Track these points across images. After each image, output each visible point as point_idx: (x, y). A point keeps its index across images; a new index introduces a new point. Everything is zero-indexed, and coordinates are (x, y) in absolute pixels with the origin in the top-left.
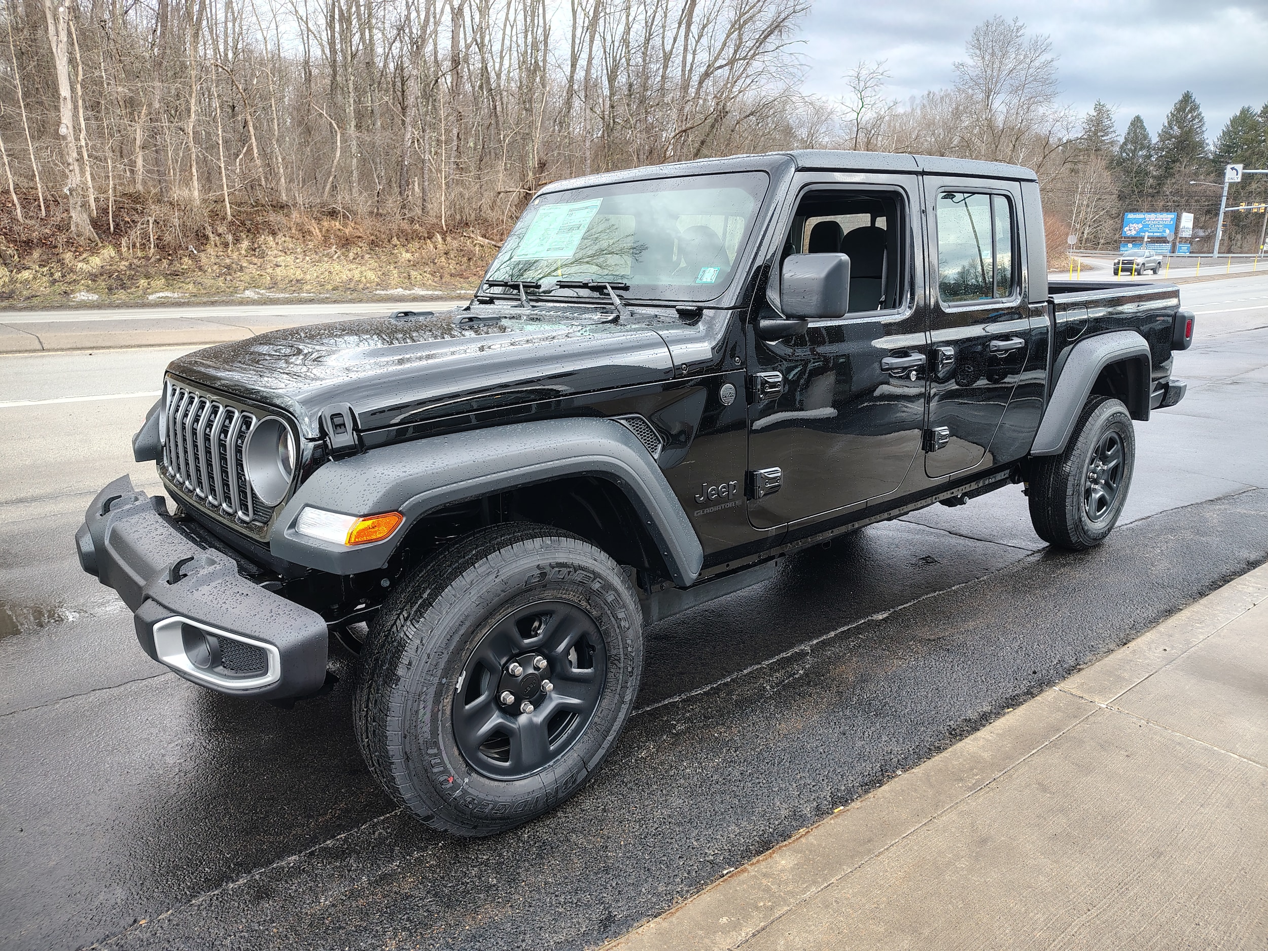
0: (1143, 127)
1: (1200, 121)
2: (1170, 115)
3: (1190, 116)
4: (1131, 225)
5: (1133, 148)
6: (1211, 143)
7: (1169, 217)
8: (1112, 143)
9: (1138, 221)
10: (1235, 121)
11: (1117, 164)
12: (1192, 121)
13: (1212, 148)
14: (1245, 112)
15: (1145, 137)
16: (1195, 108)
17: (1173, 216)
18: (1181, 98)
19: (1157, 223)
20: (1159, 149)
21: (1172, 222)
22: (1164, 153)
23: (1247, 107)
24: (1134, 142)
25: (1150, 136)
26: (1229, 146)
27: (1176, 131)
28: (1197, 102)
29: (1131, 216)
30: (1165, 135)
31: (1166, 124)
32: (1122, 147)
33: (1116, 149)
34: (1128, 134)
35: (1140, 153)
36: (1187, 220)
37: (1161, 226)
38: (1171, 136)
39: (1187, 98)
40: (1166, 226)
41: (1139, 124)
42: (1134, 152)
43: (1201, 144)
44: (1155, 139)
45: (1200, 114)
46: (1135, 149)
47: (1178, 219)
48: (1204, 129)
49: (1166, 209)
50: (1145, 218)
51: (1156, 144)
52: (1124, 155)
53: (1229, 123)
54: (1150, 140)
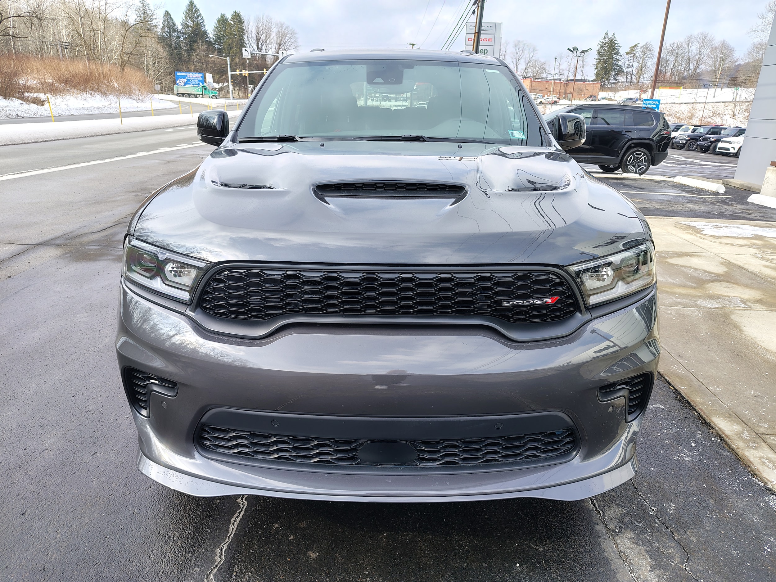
0: (171, 18)
1: (202, 19)
2: (185, 13)
3: (195, 15)
4: (180, 80)
5: (169, 31)
6: (210, 33)
7: (199, 76)
8: (156, 26)
9: (184, 77)
10: (219, 21)
11: (162, 40)
12: (197, 18)
13: (212, 36)
14: (223, 16)
15: (174, 24)
16: (197, 11)
17: (201, 75)
18: (188, 3)
19: (194, 79)
20: (183, 33)
21: (202, 79)
22: (187, 36)
23: (223, 14)
24: (169, 27)
25: (176, 24)
26: (219, 35)
27: (190, 23)
28: (198, 7)
29: (179, 74)
30: (185, 26)
31: (184, 18)
32: (162, 29)
33: (159, 30)
34: (164, 21)
35: (173, 34)
36: (209, 77)
37: (197, 81)
38: (188, 26)
39: (192, 4)
40: (199, 81)
41: (169, 16)
42: (170, 32)
43: (205, 33)
44: (180, 27)
45: (200, 15)
46: (170, 31)
47: (204, 77)
48: (205, 24)
49: (196, 71)
50: (187, 76)
51: (181, 30)
52: (164, 34)
53: (216, 22)
54: (177, 27)
